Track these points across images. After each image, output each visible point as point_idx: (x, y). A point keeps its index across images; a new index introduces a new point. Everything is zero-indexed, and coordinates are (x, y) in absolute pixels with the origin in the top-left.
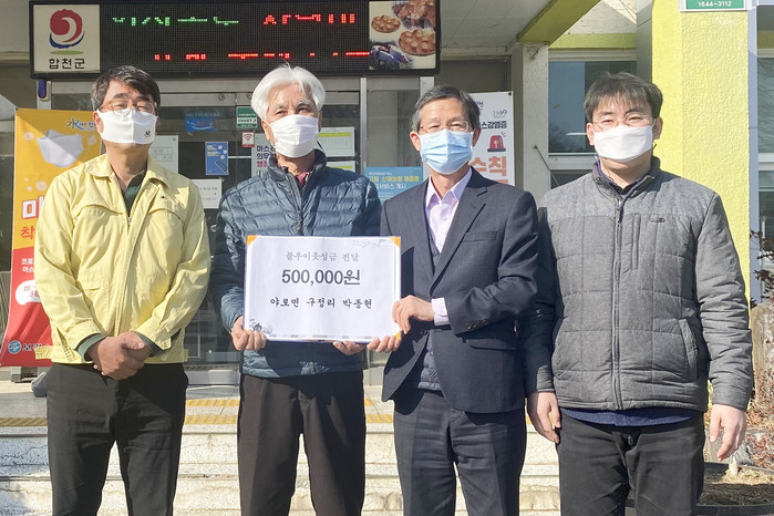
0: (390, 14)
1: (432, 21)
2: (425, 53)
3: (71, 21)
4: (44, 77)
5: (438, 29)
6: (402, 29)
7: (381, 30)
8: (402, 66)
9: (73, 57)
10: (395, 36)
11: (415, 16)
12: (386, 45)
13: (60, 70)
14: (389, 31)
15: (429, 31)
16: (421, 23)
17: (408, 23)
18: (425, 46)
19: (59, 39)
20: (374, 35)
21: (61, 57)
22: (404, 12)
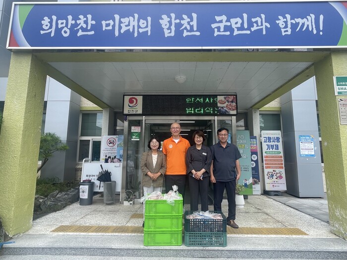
0: (223, 99)
1: (235, 101)
2: (233, 110)
3: (134, 100)
4: (127, 115)
5: (237, 103)
6: (227, 103)
7: (221, 103)
8: (227, 113)
9: (135, 110)
10: (225, 105)
11: (230, 100)
12: (222, 107)
13: (131, 113)
14: (223, 104)
15: (234, 104)
16: (232, 102)
17: (228, 102)
18: (233, 108)
19: (131, 105)
20: (219, 105)
21: (131, 110)
22: (227, 99)
